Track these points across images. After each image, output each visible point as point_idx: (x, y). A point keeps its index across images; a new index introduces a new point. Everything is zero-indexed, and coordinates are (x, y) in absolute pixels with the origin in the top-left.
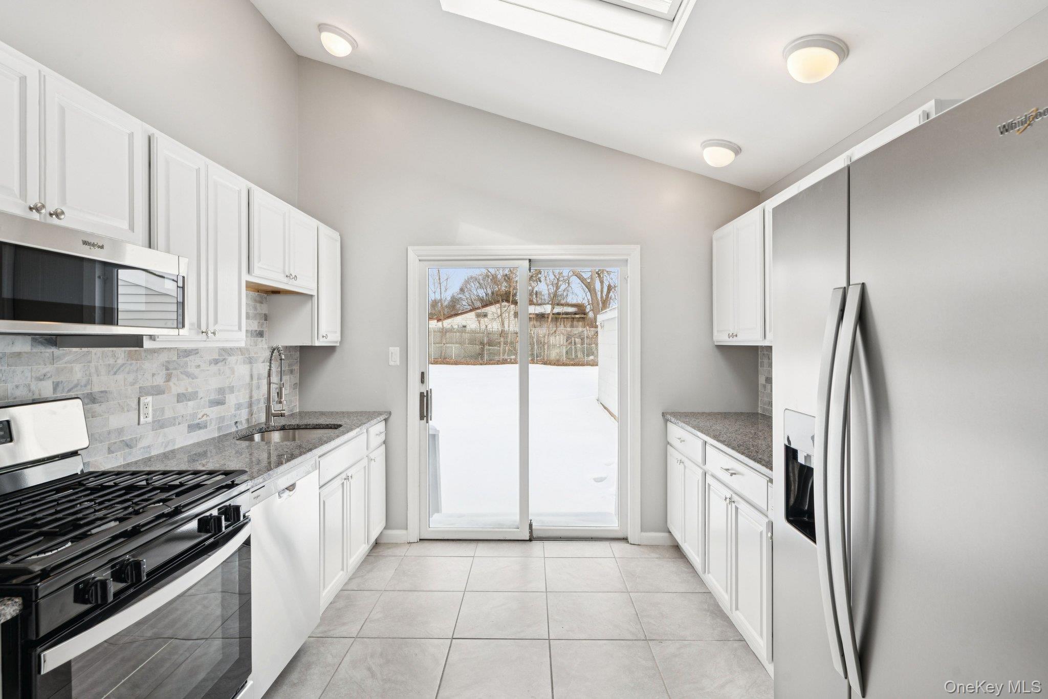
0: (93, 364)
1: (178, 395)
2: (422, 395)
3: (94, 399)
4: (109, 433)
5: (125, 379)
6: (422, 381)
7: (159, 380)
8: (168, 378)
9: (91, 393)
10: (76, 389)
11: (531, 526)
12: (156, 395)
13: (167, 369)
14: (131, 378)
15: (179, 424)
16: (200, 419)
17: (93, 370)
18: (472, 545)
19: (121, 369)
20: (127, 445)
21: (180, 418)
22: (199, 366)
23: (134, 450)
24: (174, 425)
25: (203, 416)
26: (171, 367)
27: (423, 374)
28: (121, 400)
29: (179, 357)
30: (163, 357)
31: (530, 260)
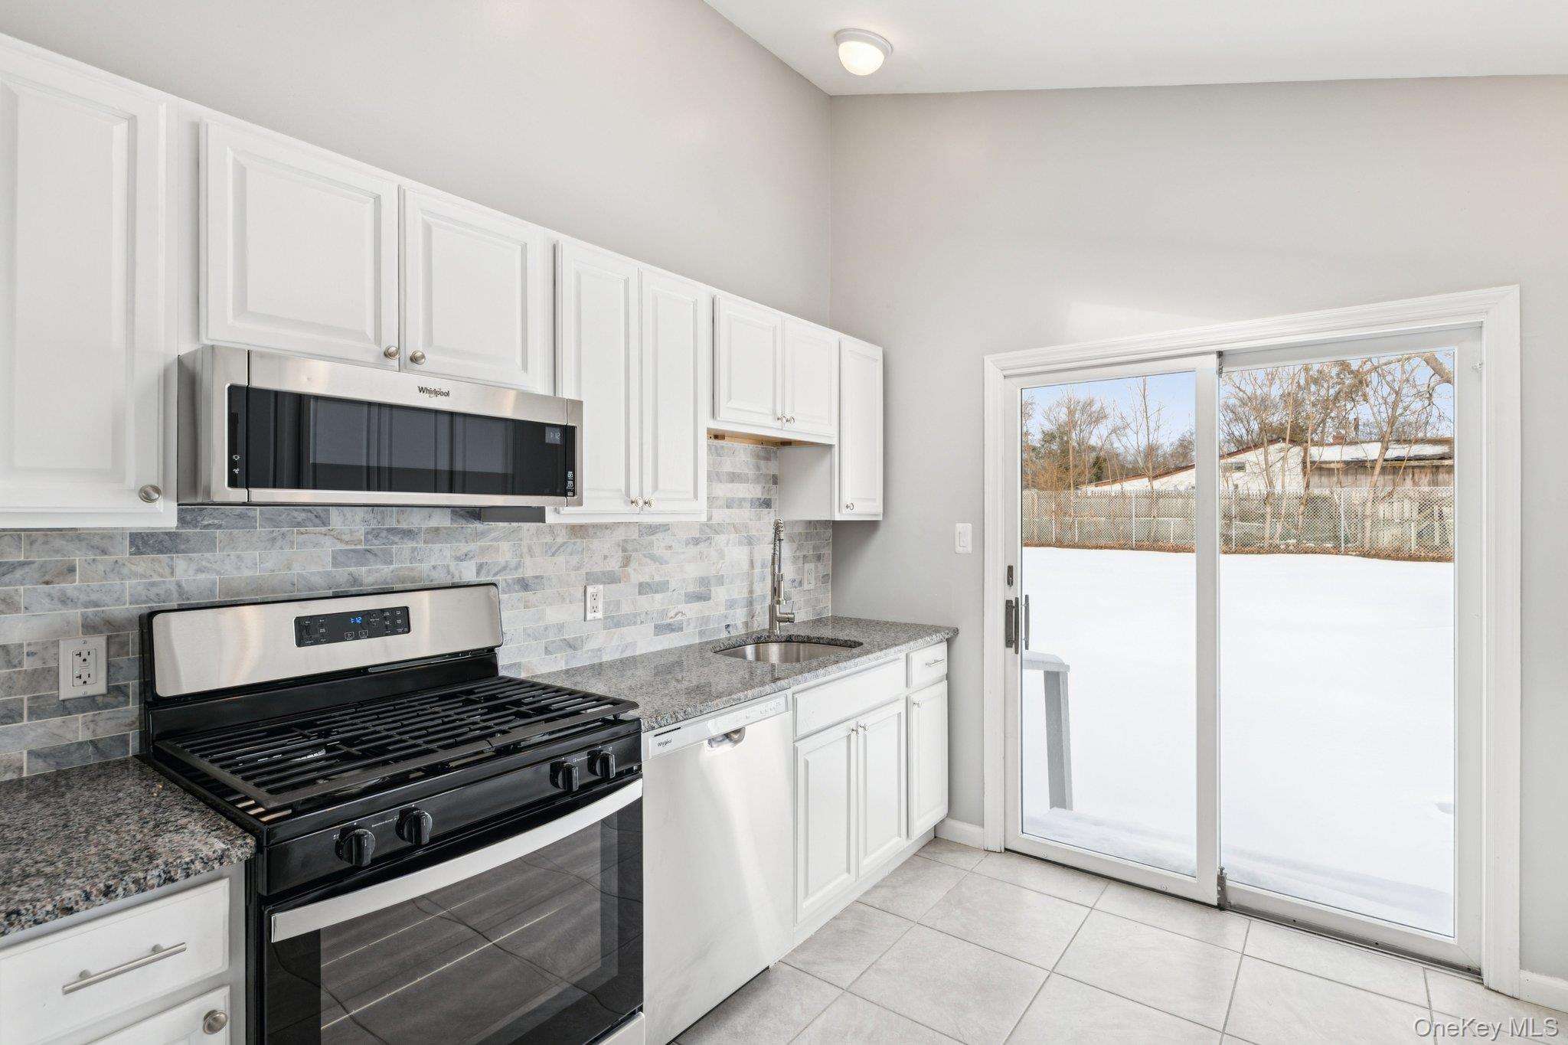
0: (525, 543)
1: (641, 585)
2: (1008, 603)
3: (527, 585)
4: (546, 628)
5: (567, 562)
6: (1010, 582)
7: (614, 565)
8: (626, 562)
9: (523, 579)
10: (504, 572)
11: (1221, 880)
12: (609, 583)
13: (624, 550)
14: (575, 560)
15: (642, 622)
16: (671, 618)
17: (525, 550)
18: (1097, 885)
19: (562, 549)
20: (570, 646)
21: (643, 616)
22: (670, 547)
23: (579, 652)
24: (635, 623)
25: (676, 615)
26: (629, 547)
27: (1010, 569)
28: (561, 588)
29: (641, 535)
30: (620, 535)
31: (1220, 354)
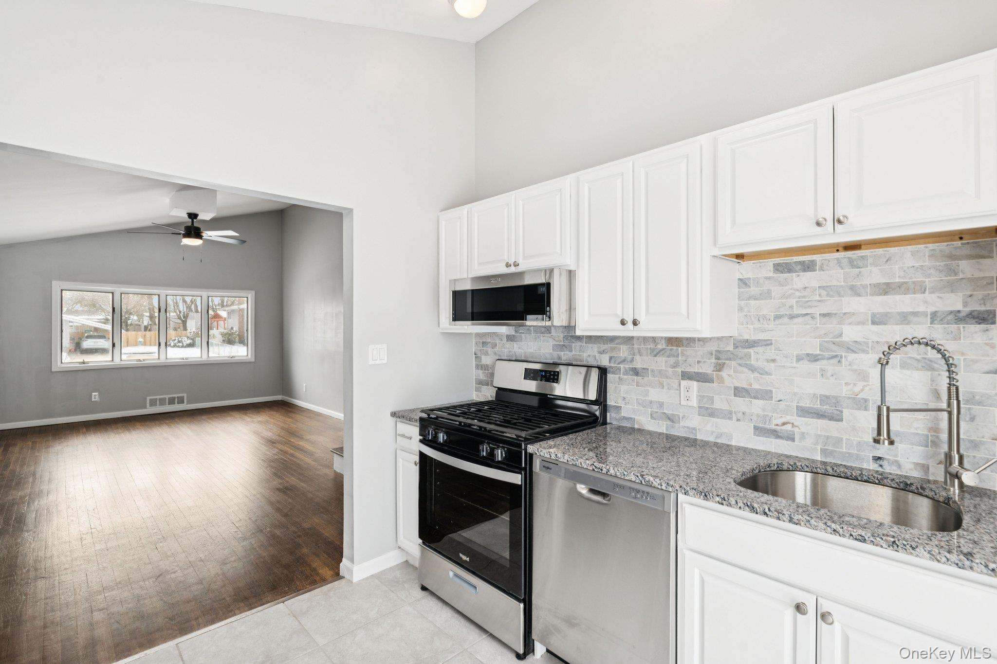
0: (636, 346)
1: (736, 388)
3: (638, 373)
4: (651, 402)
5: (666, 362)
7: (707, 368)
8: (719, 367)
9: (635, 368)
10: (624, 363)
12: (702, 382)
13: (718, 358)
14: (672, 360)
15: (738, 420)
16: (777, 425)
17: (636, 351)
19: (662, 353)
20: (669, 419)
21: (740, 415)
22: (774, 361)
23: (677, 425)
24: (730, 418)
25: (784, 424)
26: (722, 356)
28: (661, 378)
29: (736, 347)
30: (713, 347)
